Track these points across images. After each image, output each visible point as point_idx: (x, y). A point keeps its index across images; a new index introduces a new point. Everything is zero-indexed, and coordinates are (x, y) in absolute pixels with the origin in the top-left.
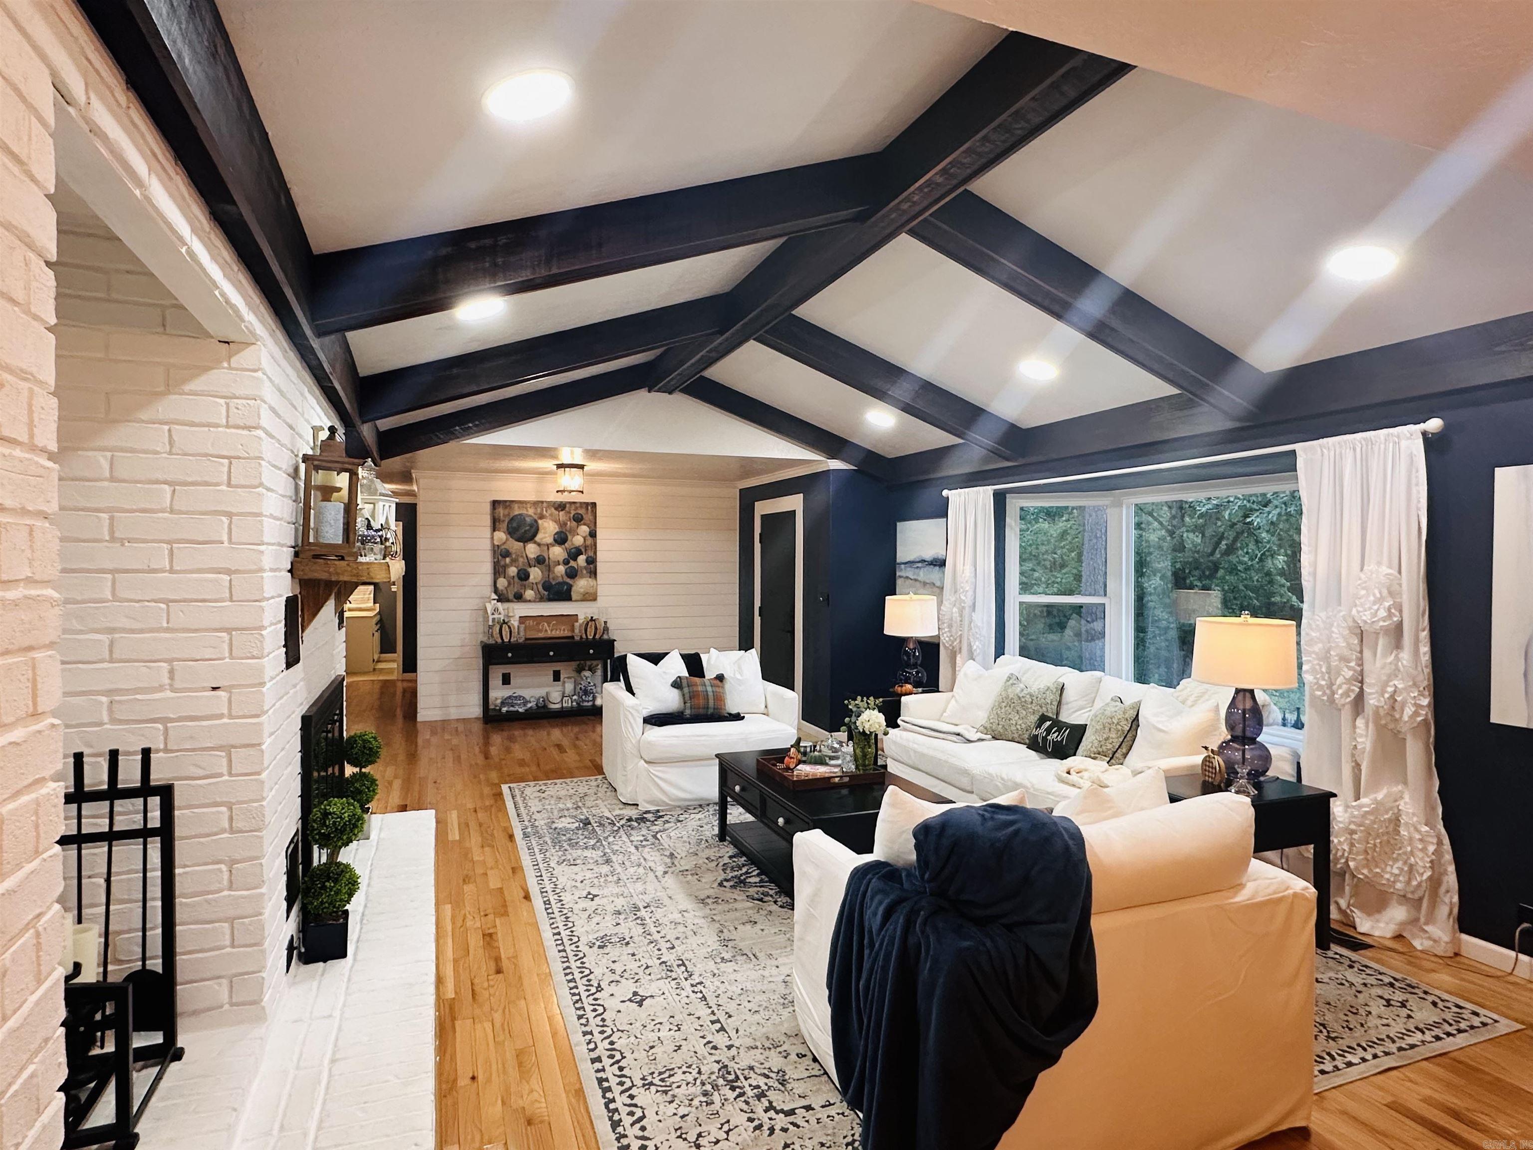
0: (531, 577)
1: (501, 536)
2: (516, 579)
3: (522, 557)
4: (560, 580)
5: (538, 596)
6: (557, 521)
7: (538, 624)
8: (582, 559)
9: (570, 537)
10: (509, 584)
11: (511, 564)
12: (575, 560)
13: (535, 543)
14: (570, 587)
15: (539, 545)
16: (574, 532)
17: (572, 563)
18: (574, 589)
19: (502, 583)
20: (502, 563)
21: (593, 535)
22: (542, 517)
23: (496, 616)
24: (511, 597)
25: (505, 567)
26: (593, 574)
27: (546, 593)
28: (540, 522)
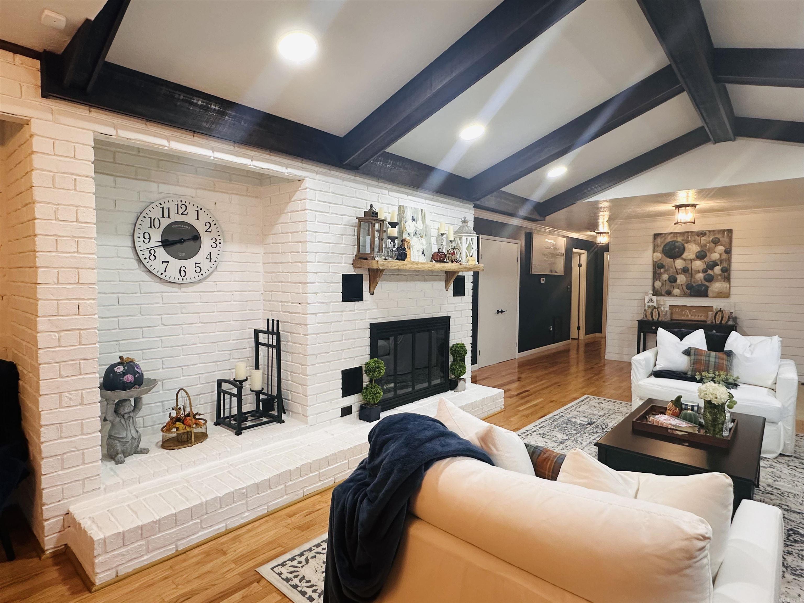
0: (678, 281)
1: (658, 255)
2: (668, 282)
3: (672, 268)
4: (700, 283)
5: (683, 293)
6: (699, 244)
7: (682, 311)
8: (717, 269)
9: (708, 254)
10: (663, 285)
11: (664, 273)
12: (712, 269)
13: (682, 259)
14: (707, 288)
15: (685, 260)
16: (712, 251)
17: (710, 272)
18: (709, 289)
19: (658, 284)
20: (658, 272)
21: (728, 252)
22: (688, 242)
23: (651, 304)
24: (663, 293)
25: (660, 274)
26: (727, 279)
27: (689, 291)
28: (686, 245)
